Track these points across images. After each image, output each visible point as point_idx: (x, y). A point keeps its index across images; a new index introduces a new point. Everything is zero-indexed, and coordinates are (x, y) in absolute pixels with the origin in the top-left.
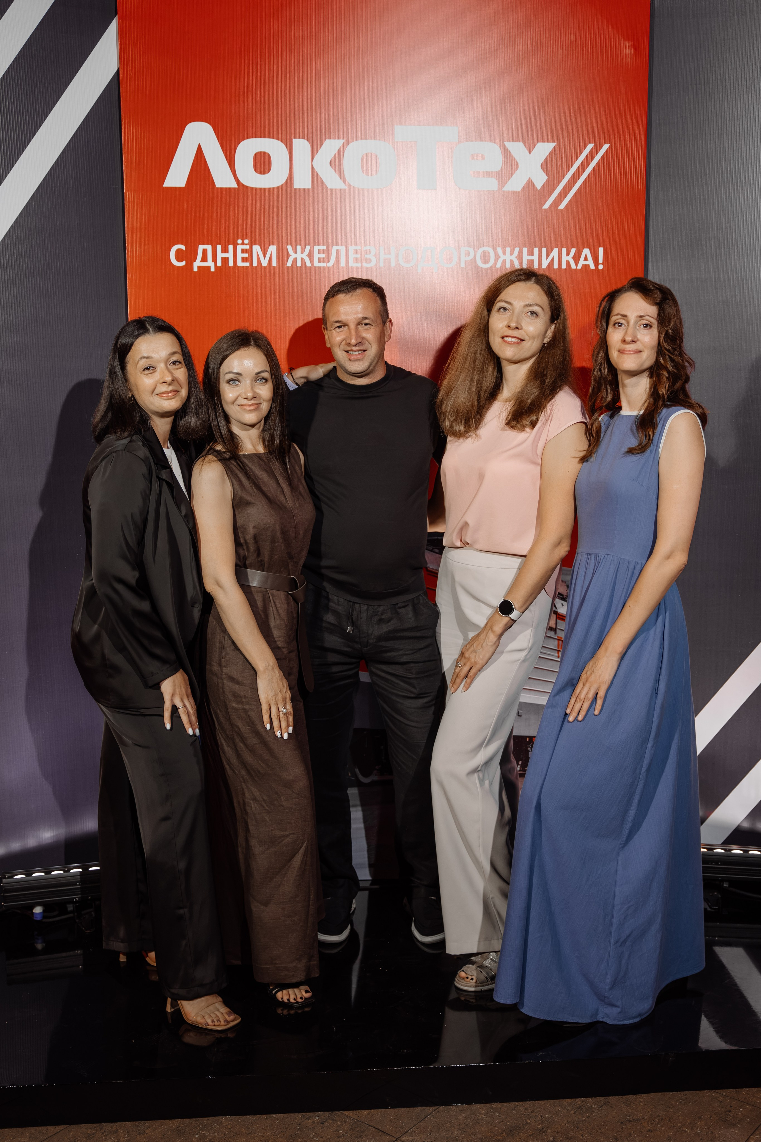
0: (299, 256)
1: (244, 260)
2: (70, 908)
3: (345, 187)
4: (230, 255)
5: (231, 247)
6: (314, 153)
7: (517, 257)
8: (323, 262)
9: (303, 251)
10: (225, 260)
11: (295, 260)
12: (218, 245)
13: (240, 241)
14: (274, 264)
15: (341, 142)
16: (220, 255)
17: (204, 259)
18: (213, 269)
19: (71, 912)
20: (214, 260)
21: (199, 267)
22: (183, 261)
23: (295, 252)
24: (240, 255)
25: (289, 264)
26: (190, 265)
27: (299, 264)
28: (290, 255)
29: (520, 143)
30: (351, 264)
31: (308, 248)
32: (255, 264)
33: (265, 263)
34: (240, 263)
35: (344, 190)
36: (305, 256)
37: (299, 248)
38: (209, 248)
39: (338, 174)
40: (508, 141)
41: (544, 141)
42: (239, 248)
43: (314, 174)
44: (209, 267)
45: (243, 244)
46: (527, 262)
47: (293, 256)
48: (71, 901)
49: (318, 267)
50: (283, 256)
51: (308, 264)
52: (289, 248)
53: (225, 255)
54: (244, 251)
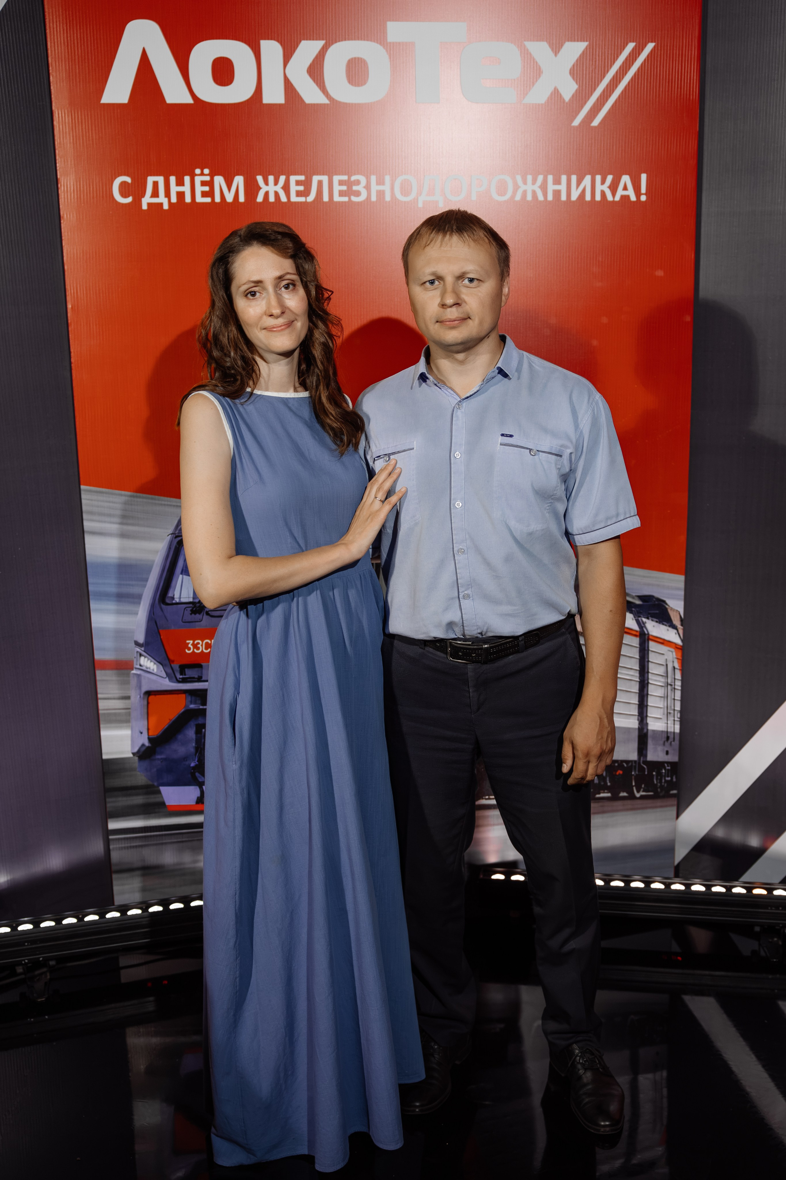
0: (271, 188)
1: (204, 194)
2: (20, 970)
3: (325, 101)
4: (186, 189)
5: (187, 179)
6: (287, 58)
7: (540, 187)
8: (301, 196)
9: (276, 183)
10: (181, 195)
11: (267, 194)
12: (171, 175)
13: (198, 171)
14: (242, 199)
15: (321, 43)
16: (174, 189)
17: (155, 194)
18: (166, 207)
19: (21, 974)
20: (168, 194)
21: (149, 205)
22: (129, 197)
23: (267, 183)
24: (199, 189)
25: (260, 199)
26: (137, 201)
27: (272, 199)
28: (260, 188)
29: (544, 42)
30: (337, 198)
31: (282, 179)
32: (218, 199)
33: (229, 198)
34: (199, 199)
35: (324, 104)
36: (279, 188)
37: (271, 178)
38: (160, 180)
39: (317, 84)
40: (528, 41)
41: (572, 39)
42: (198, 180)
43: (288, 86)
44: (161, 204)
45: (202, 174)
46: (553, 194)
47: (264, 189)
48: (19, 963)
49: (295, 203)
50: (252, 189)
51: (284, 199)
52: (260, 179)
53: (180, 189)
54: (203, 183)
